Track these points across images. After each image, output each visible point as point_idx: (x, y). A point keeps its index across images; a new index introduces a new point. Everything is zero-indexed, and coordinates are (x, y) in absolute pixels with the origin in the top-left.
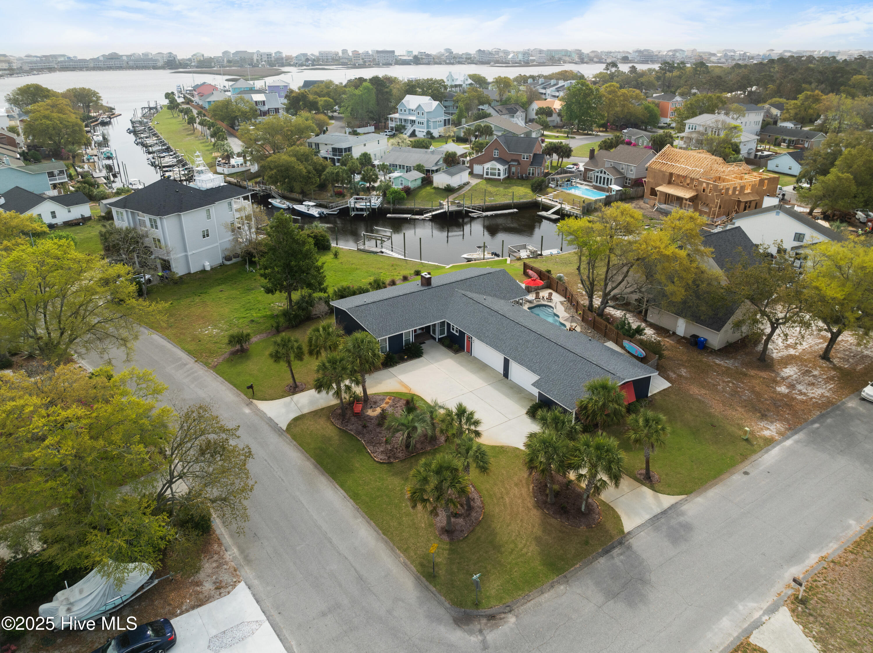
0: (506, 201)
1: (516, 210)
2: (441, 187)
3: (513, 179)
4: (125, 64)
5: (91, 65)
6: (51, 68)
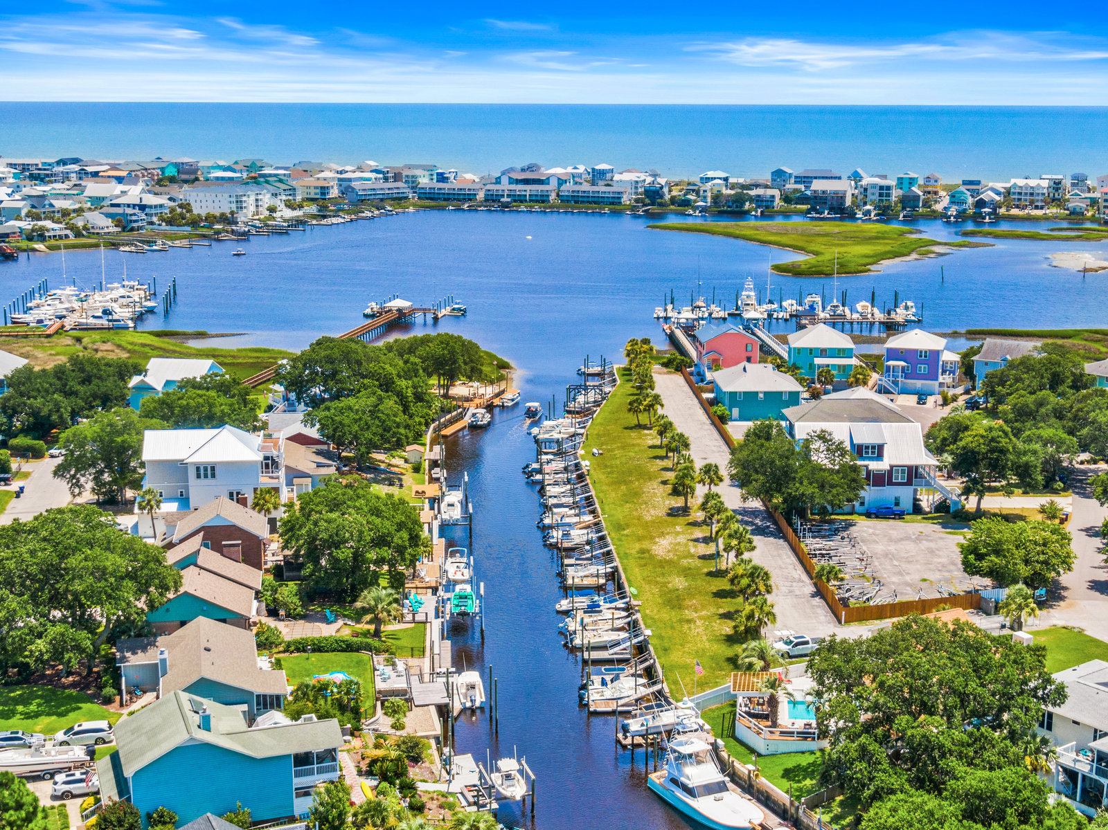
4: (553, 196)
5: (481, 196)
6: (400, 200)
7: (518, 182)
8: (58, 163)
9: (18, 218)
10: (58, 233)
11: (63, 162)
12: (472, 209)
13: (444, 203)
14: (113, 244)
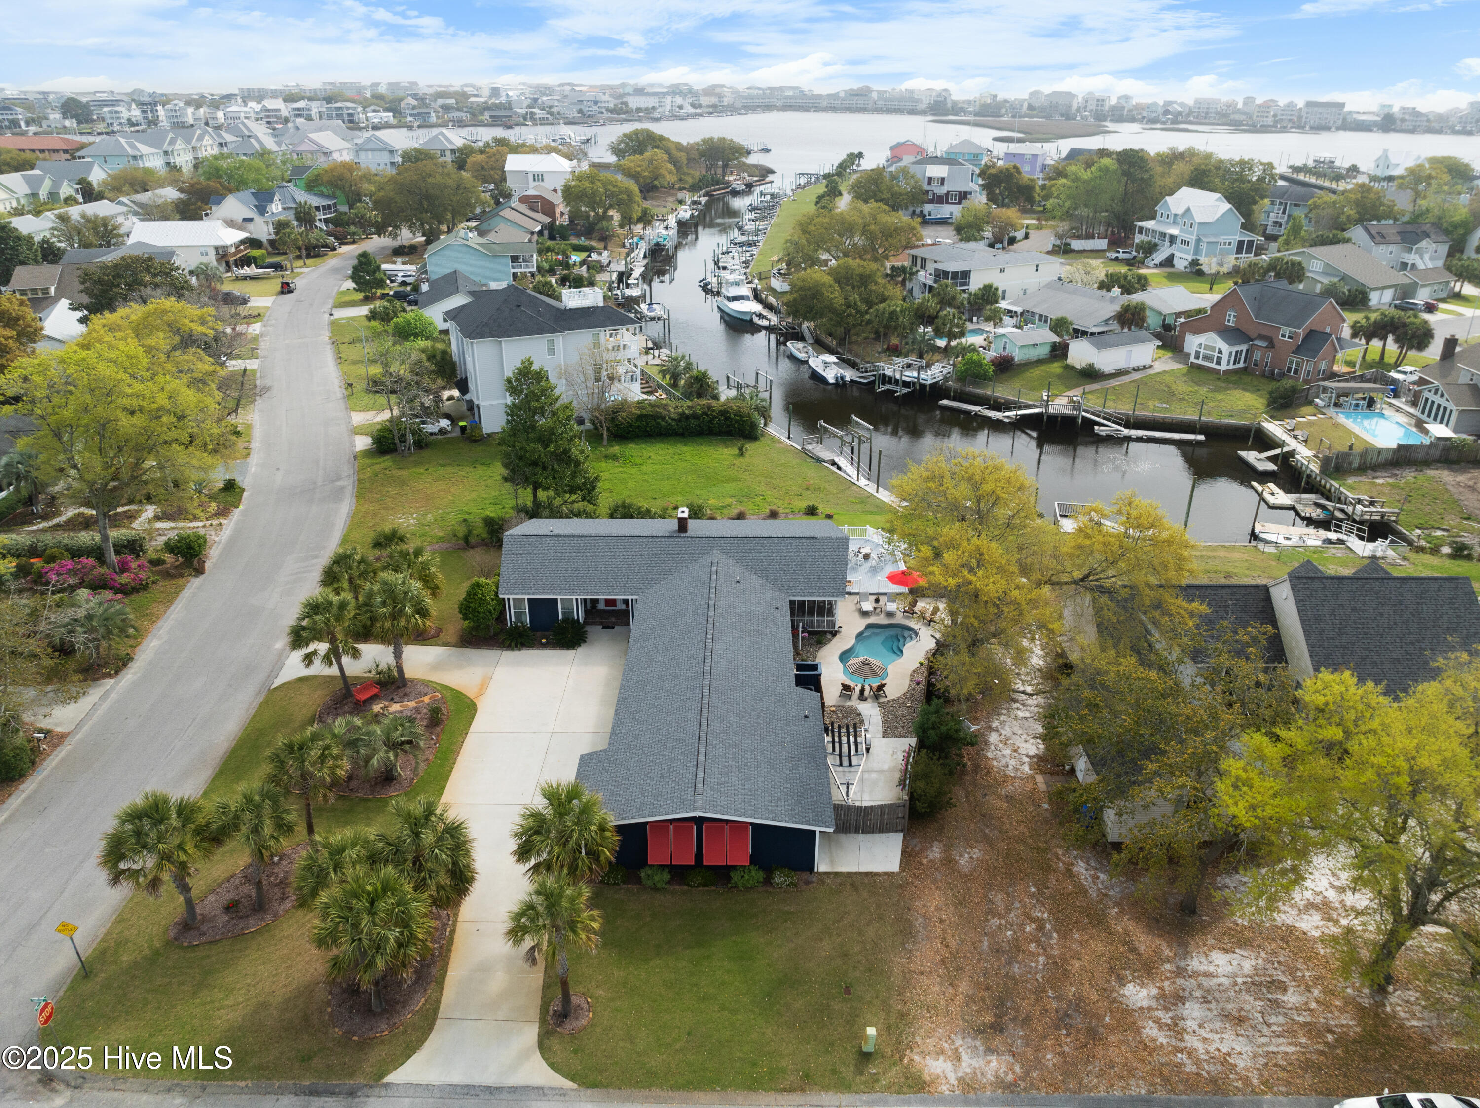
0: (1191, 415)
1: (1201, 437)
2: (1078, 367)
3: (1252, 374)
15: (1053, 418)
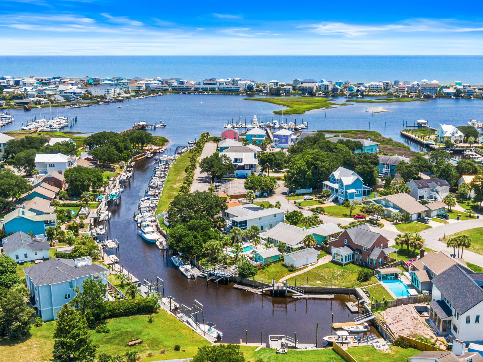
0: (329, 286)
1: (333, 296)
2: (288, 264)
4: (217, 89)
5: (193, 89)
6: (165, 90)
7: (206, 84)
8: (53, 78)
9: (34, 97)
10: (45, 102)
11: (55, 78)
12: (189, 94)
13: (180, 91)
14: (63, 106)
15: (276, 291)
